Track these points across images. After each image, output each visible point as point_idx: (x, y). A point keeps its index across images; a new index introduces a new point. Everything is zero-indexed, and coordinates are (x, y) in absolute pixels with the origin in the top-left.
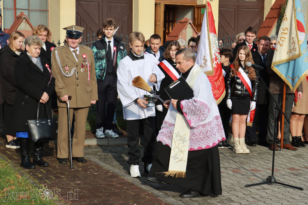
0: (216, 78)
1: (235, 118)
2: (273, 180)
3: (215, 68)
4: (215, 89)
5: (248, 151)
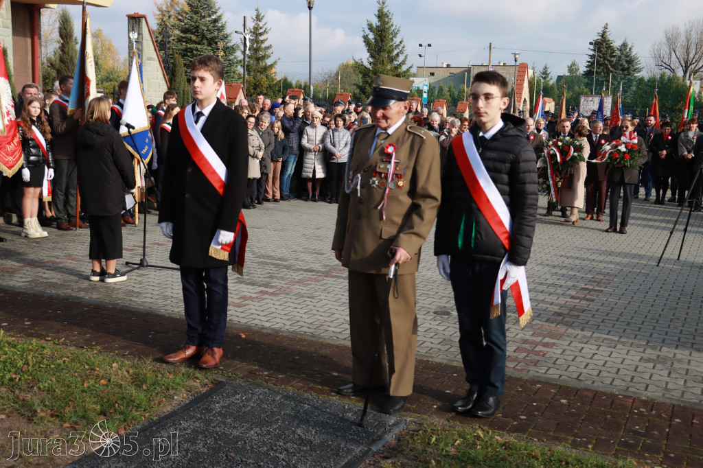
0: (10, 139)
1: (29, 193)
2: (145, 264)
3: (7, 126)
4: (7, 155)
5: (45, 234)
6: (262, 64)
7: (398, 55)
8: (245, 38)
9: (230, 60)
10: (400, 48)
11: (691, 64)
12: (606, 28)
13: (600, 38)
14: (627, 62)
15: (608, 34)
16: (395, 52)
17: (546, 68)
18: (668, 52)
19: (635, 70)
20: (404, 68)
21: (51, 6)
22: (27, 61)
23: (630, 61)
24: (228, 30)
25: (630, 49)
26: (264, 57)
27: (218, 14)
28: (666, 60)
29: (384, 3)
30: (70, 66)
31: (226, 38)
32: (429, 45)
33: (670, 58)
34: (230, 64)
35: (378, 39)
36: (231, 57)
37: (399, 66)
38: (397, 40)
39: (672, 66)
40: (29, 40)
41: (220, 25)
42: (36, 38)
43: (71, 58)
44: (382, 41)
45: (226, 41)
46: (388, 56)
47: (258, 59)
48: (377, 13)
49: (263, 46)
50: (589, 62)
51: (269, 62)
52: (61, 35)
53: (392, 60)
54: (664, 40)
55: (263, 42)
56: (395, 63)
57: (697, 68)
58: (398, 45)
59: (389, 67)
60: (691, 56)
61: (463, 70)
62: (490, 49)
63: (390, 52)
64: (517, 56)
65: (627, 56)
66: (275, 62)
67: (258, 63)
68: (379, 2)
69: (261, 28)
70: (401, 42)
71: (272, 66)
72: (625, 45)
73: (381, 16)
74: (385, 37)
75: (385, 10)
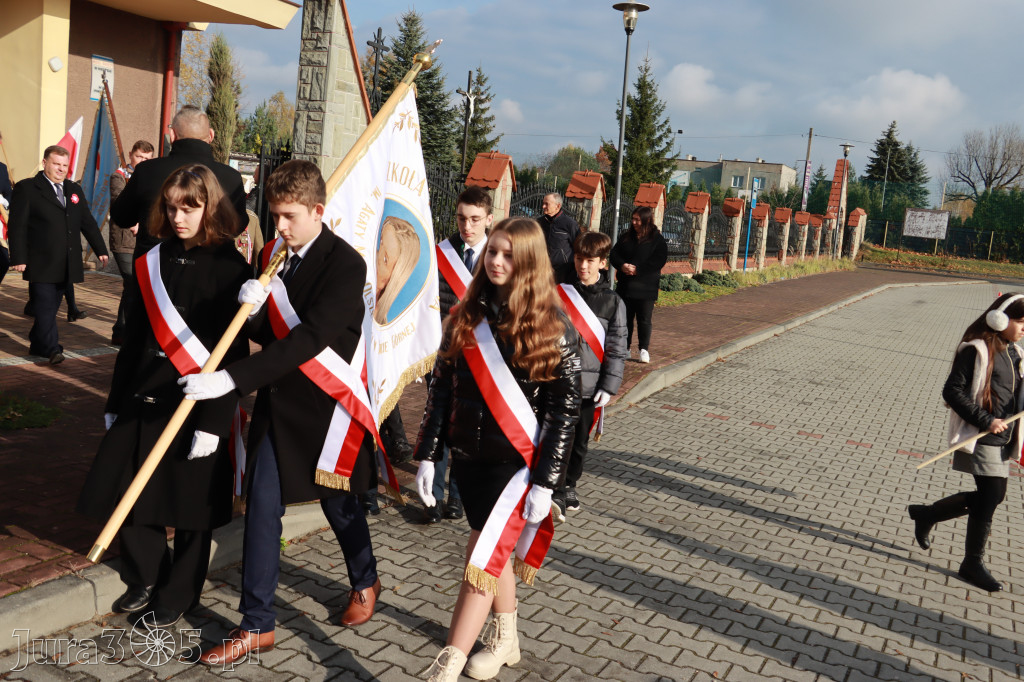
6: (480, 140)
7: (660, 138)
8: (468, 100)
9: (445, 130)
10: (665, 129)
11: (996, 178)
12: (893, 126)
13: (885, 138)
14: (911, 169)
15: (895, 134)
16: (658, 134)
17: (821, 169)
18: (967, 161)
19: (920, 180)
20: (668, 155)
21: (197, 25)
22: (154, 108)
23: (916, 169)
24: (444, 90)
25: (915, 155)
26: (483, 131)
27: (434, 67)
28: (965, 171)
29: (646, 70)
30: (220, 120)
31: (442, 99)
32: (680, 132)
33: (969, 168)
34: (445, 135)
35: (637, 115)
36: (447, 126)
37: (663, 152)
38: (661, 120)
39: (971, 178)
40: (160, 77)
41: (435, 82)
42: (171, 73)
43: (223, 109)
44: (642, 119)
45: (442, 103)
46: (648, 139)
47: (476, 133)
48: (637, 82)
49: (484, 116)
50: (869, 166)
51: (489, 137)
52: (211, 74)
53: (652, 144)
54: (964, 147)
55: (483, 111)
56: (657, 148)
57: (1001, 183)
58: (662, 126)
59: (648, 153)
60: (997, 167)
61: (712, 165)
62: (810, 137)
63: (652, 133)
64: (848, 149)
65: (912, 163)
66: (498, 139)
67: (476, 138)
68: (640, 68)
69: (482, 94)
70: (666, 122)
71: (492, 143)
72: (909, 149)
73: (642, 86)
74: (646, 114)
75: (648, 79)
